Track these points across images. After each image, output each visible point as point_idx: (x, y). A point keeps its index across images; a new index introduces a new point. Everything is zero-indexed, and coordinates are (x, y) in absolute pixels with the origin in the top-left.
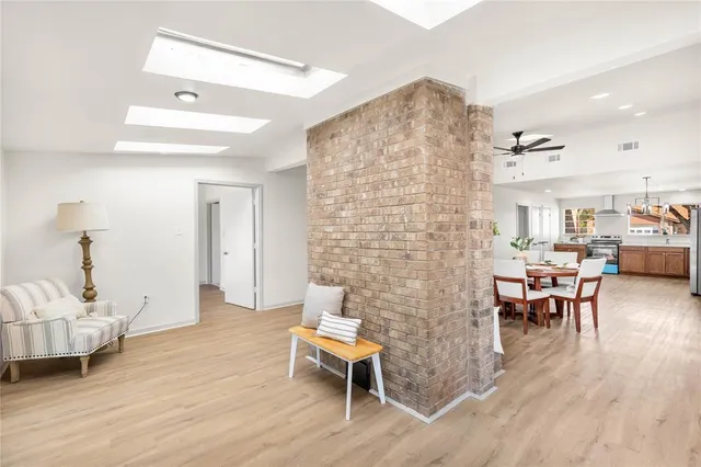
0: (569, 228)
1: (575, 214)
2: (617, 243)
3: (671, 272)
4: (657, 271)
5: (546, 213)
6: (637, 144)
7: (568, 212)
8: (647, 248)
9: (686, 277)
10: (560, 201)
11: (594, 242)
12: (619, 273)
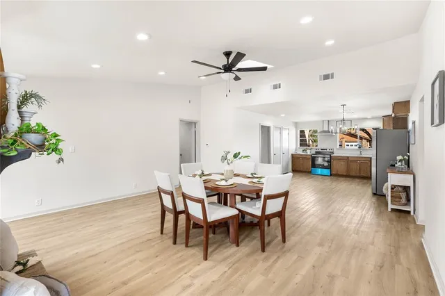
0: (303, 143)
1: (307, 134)
2: (331, 154)
3: (362, 174)
4: (354, 174)
5: (285, 133)
6: (332, 74)
7: (302, 132)
8: (348, 157)
9: (369, 178)
10: (296, 124)
11: (317, 153)
12: (331, 175)
